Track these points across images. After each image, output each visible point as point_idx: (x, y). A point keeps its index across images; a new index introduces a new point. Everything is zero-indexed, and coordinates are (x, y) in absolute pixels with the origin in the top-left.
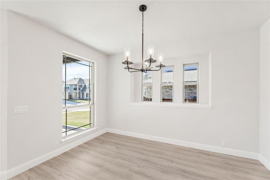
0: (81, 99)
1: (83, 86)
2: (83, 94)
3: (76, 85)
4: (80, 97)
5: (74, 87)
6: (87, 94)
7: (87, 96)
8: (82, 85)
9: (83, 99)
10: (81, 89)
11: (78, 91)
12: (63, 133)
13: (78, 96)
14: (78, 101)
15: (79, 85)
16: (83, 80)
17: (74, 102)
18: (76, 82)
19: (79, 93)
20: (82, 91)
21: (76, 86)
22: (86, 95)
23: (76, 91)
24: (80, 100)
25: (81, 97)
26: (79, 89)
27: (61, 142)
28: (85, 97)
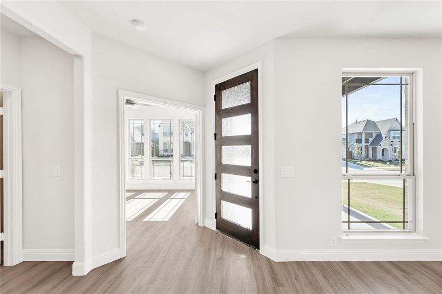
0: (370, 160)
1: (374, 136)
2: (374, 149)
3: (360, 134)
4: (367, 156)
5: (356, 137)
6: (383, 150)
7: (383, 155)
8: (372, 133)
9: (375, 161)
10: (371, 140)
11: (363, 144)
12: (343, 222)
13: (364, 154)
14: (364, 163)
15: (365, 133)
16: (374, 122)
17: (356, 164)
18: (360, 128)
19: (367, 148)
20: (373, 143)
21: (360, 136)
22: (381, 152)
23: (360, 145)
24: (368, 161)
25: (370, 156)
26: (367, 141)
27: (340, 239)
28: (379, 156)
